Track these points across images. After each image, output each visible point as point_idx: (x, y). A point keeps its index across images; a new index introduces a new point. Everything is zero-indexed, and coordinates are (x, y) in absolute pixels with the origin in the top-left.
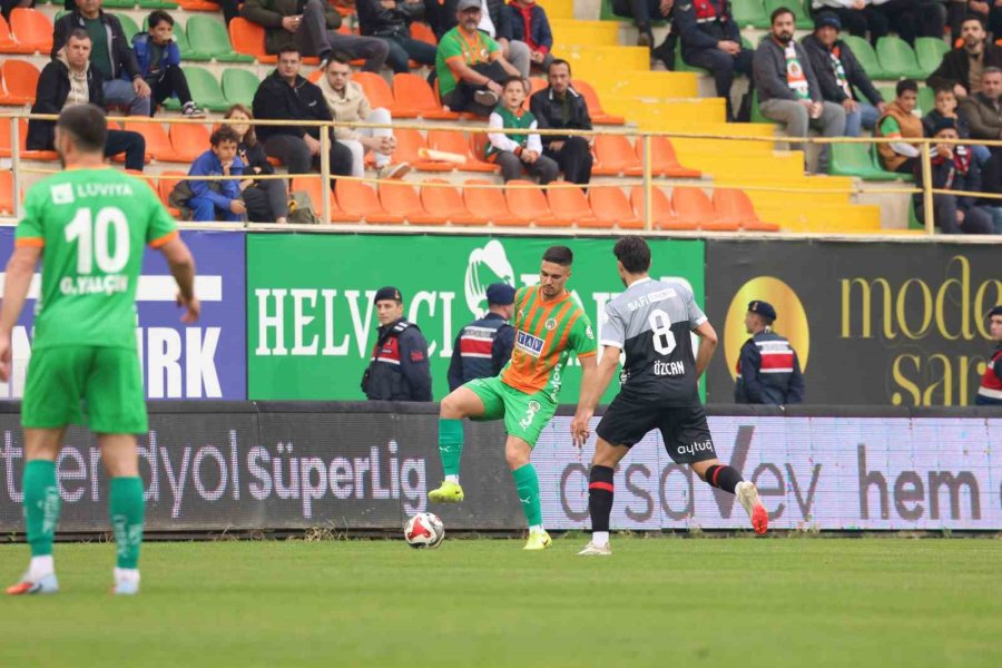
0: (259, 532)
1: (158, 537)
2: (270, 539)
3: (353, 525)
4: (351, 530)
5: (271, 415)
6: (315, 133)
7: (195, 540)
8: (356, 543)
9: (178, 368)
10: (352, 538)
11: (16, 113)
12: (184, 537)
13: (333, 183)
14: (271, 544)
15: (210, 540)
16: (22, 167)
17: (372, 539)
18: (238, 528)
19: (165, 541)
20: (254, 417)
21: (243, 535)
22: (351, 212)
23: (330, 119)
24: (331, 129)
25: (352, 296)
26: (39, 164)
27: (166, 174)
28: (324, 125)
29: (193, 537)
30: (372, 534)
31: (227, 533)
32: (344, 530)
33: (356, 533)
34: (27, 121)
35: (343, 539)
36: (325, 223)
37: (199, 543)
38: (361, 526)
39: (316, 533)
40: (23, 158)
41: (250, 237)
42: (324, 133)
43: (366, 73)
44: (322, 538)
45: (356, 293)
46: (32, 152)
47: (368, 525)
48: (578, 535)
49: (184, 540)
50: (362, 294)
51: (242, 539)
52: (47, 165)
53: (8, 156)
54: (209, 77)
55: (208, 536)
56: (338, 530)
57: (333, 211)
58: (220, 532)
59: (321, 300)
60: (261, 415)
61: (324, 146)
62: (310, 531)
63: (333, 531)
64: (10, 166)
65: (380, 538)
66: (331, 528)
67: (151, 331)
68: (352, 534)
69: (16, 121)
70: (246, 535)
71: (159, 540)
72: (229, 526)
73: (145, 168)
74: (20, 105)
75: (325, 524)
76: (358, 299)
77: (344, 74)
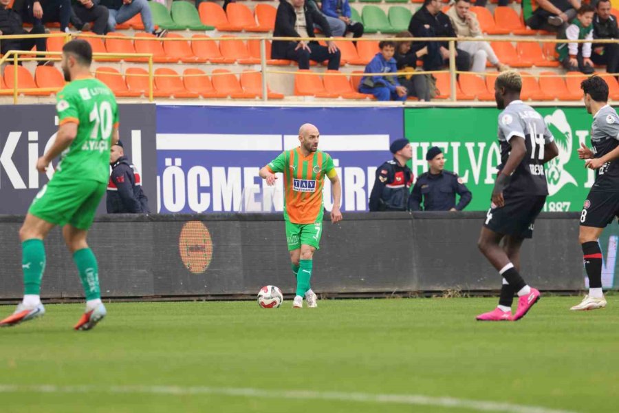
0: (414, 293)
1: (352, 296)
2: (422, 297)
3: (472, 287)
4: (471, 291)
5: (421, 220)
6: (446, 45)
7: (376, 298)
8: (475, 299)
9: (363, 192)
10: (472, 296)
11: (263, 36)
12: (368, 296)
13: (458, 76)
14: (422, 300)
15: (385, 298)
16: (267, 69)
17: (485, 296)
18: (401, 290)
19: (357, 298)
20: (410, 221)
21: (405, 294)
22: (469, 95)
23: (455, 36)
24: (456, 43)
25: (470, 146)
26: (279, 68)
27: (354, 72)
28: (451, 40)
29: (374, 296)
30: (486, 294)
31: (395, 293)
32: (467, 291)
33: (474, 293)
34: (271, 41)
35: (466, 297)
36: (452, 101)
37: (377, 300)
38: (478, 288)
39: (450, 293)
40: (269, 64)
41: (406, 110)
42: (452, 45)
43: (477, 7)
44: (454, 296)
45: (473, 144)
46: (274, 61)
47: (482, 288)
48: (615, 293)
49: (368, 298)
50: (476, 144)
51: (404, 297)
52: (284, 68)
53: (259, 63)
54: (381, 12)
55: (384, 295)
56: (464, 291)
57: (458, 94)
58: (391, 293)
59: (450, 149)
60: (414, 221)
61: (451, 54)
62: (446, 292)
63: (460, 292)
64: (260, 70)
65: (490, 296)
66: (459, 290)
67: (346, 169)
68: (472, 294)
69: (264, 42)
70: (406, 295)
71: (354, 298)
72: (396, 289)
73: (340, 69)
74: (266, 32)
75: (455, 287)
76: (474, 148)
77: (467, 8)
